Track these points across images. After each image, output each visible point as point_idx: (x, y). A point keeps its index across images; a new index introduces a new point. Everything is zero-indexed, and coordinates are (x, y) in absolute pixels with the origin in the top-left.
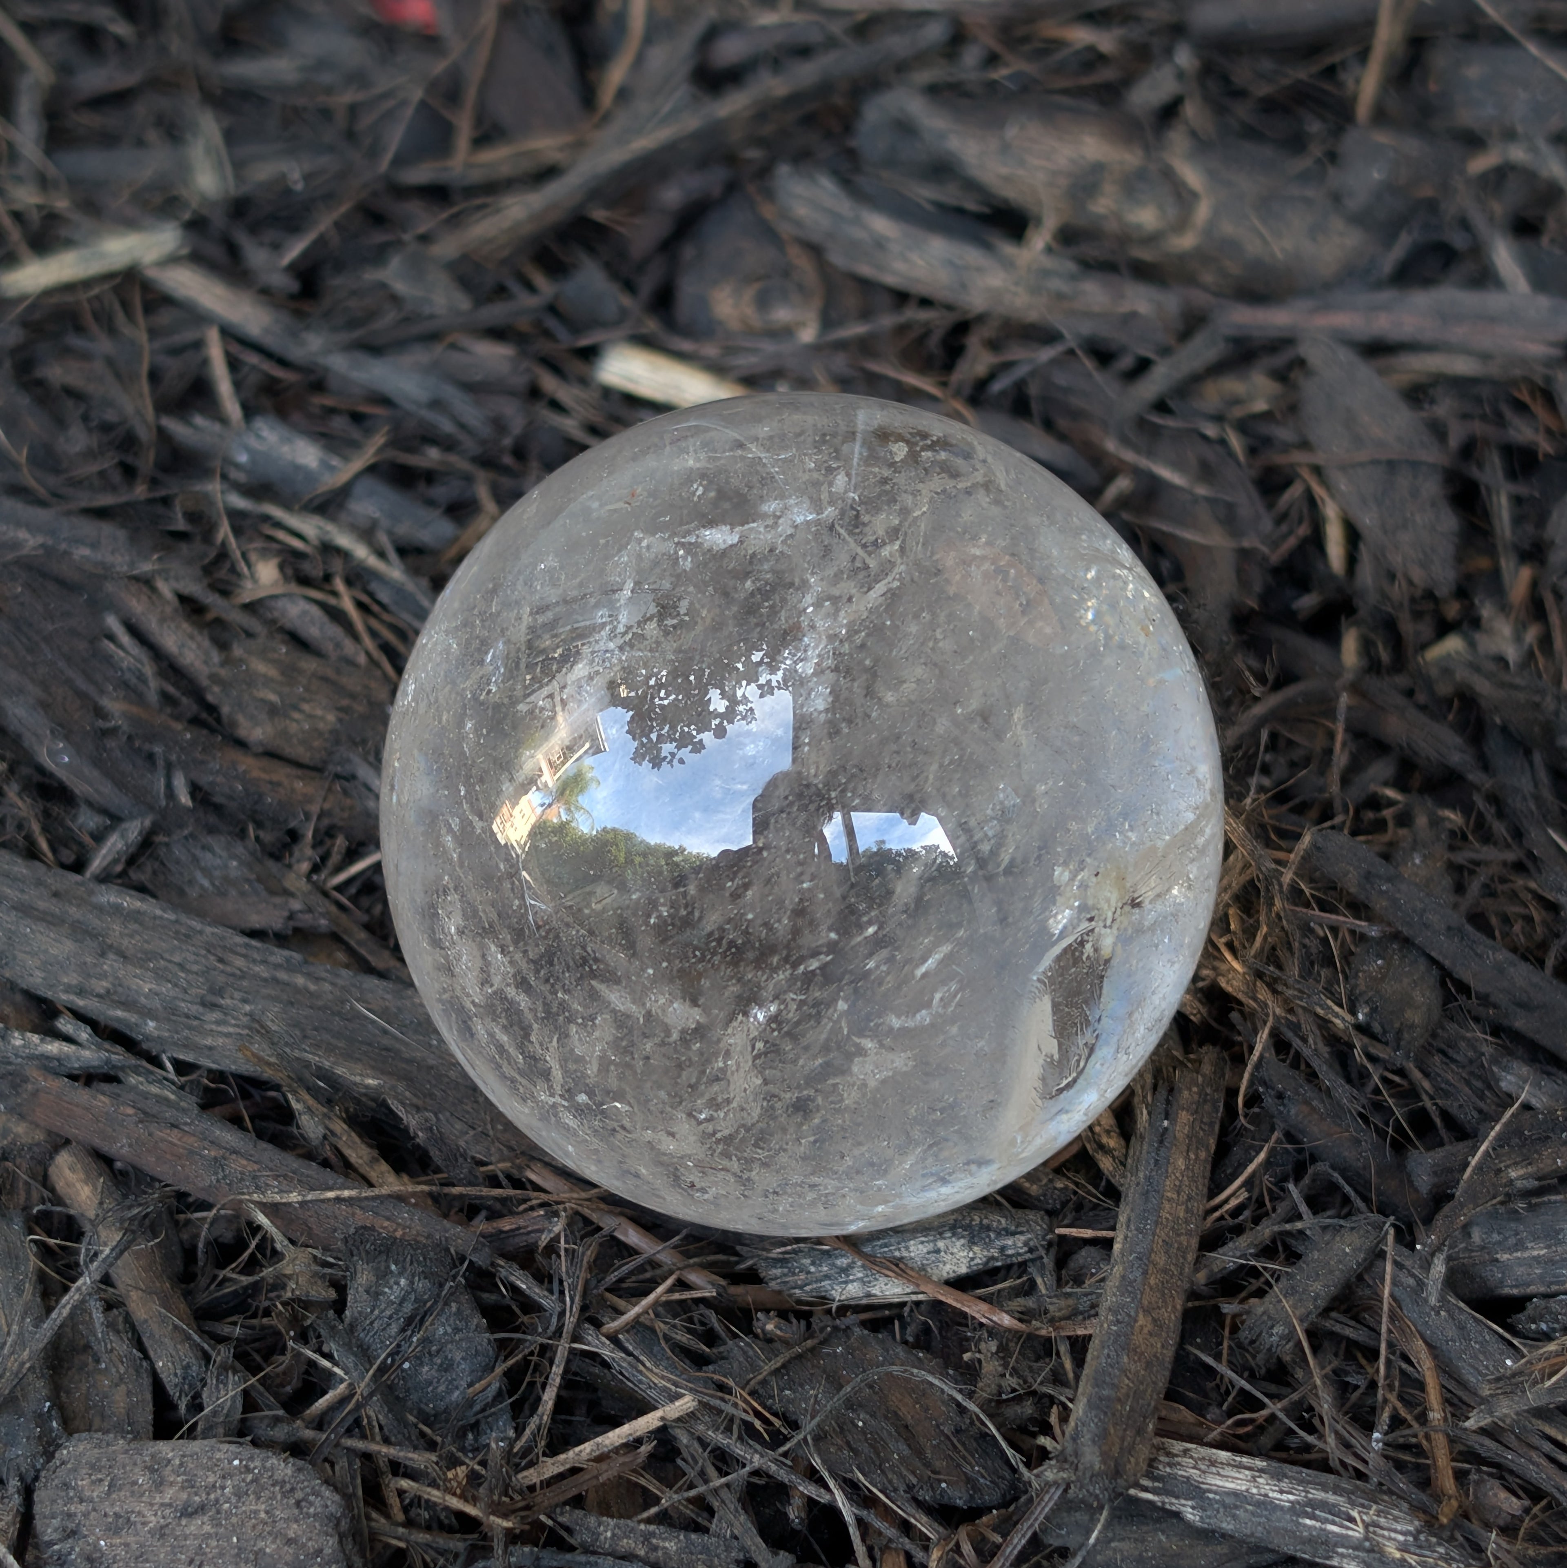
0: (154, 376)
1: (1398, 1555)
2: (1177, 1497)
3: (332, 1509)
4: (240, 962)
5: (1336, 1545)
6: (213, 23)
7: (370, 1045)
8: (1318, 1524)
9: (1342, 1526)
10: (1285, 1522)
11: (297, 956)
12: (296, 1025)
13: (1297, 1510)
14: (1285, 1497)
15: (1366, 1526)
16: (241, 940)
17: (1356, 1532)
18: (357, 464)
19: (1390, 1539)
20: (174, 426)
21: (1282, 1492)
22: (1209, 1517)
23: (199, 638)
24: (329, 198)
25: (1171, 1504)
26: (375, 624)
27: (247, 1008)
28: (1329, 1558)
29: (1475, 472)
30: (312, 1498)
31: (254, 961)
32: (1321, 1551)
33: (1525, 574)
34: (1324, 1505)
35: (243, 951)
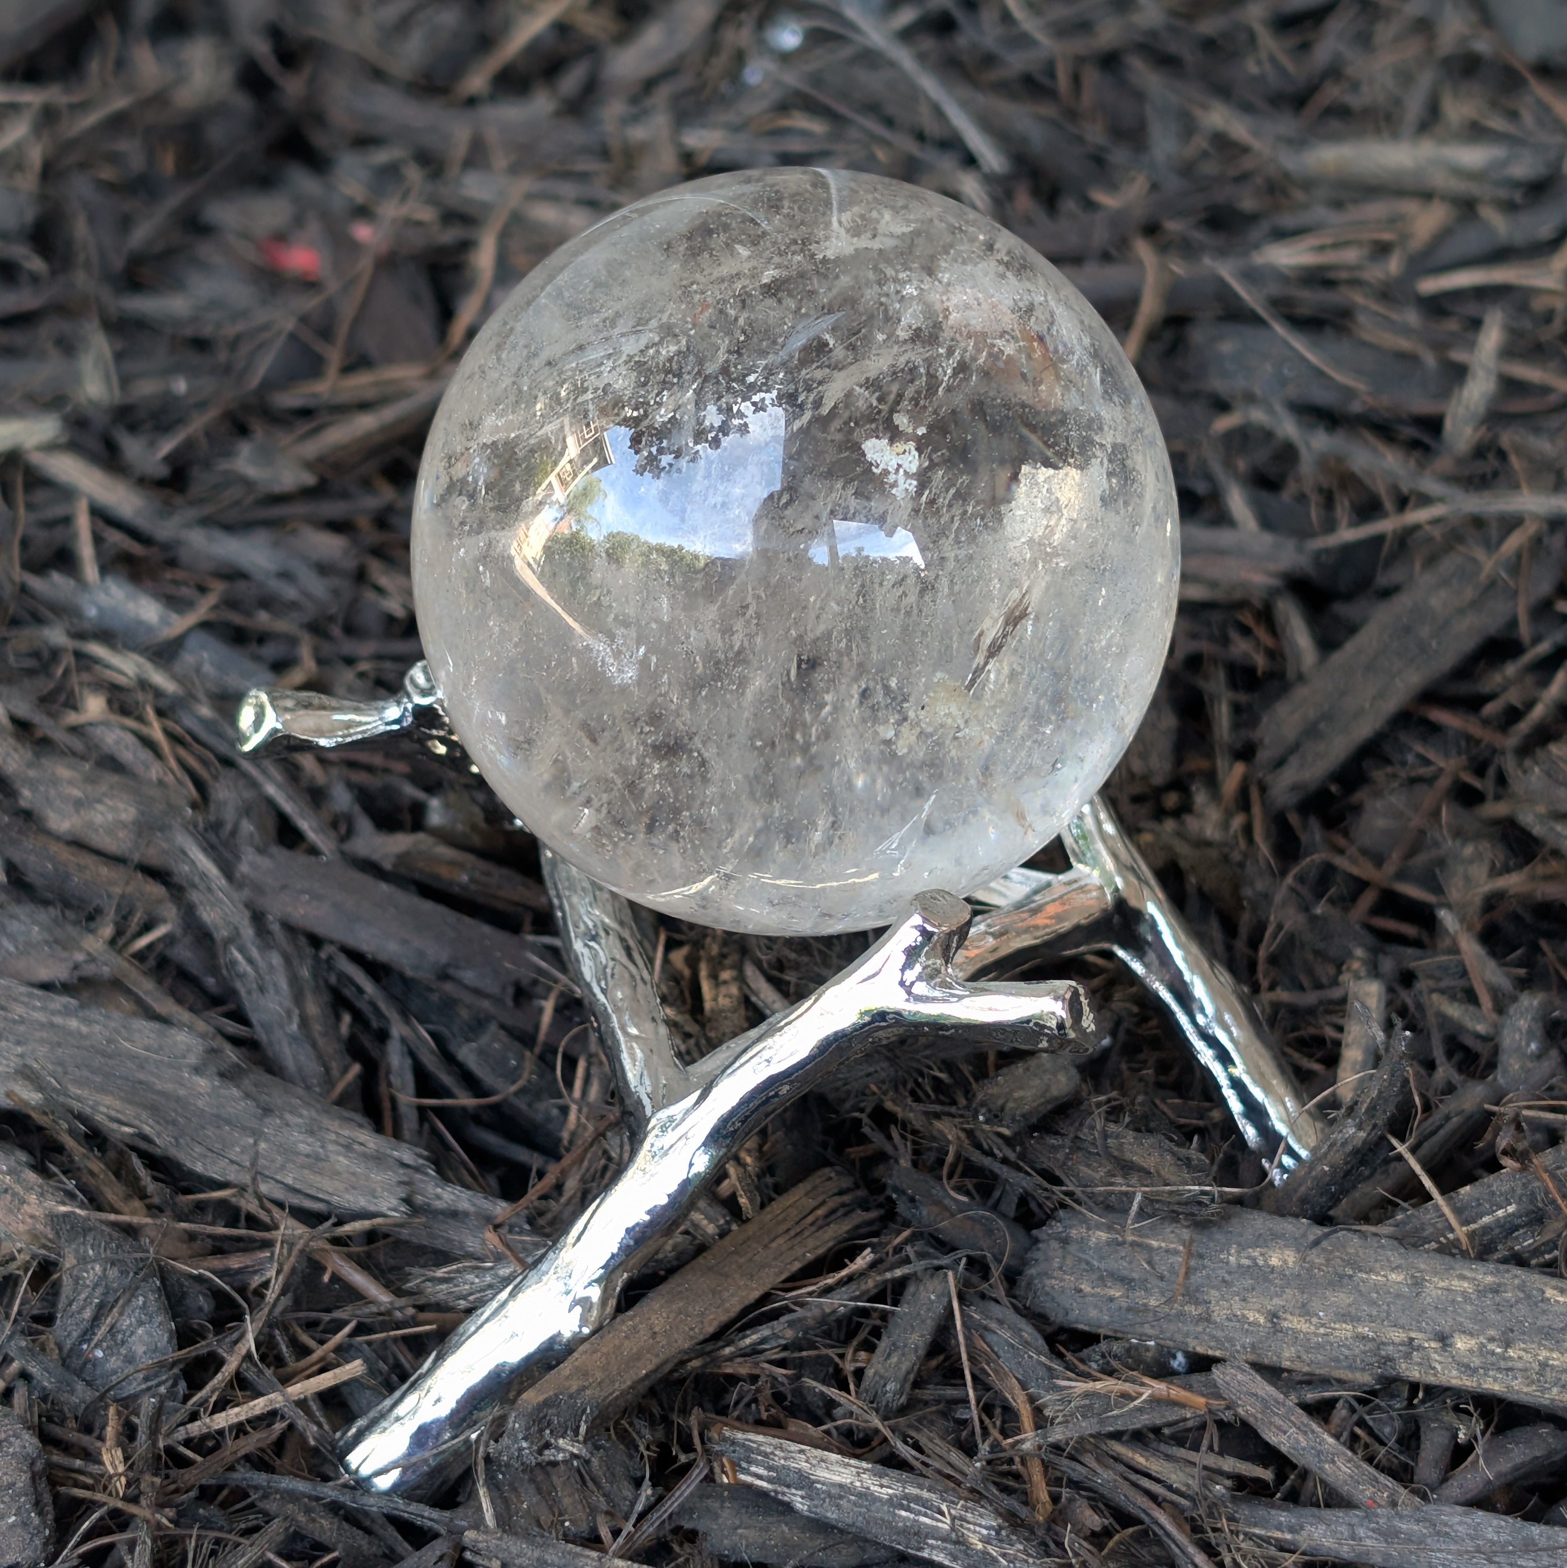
0: (25, 543)
1: (980, 1546)
2: (788, 1486)
3: (30, 1450)
4: (20, 1010)
5: (927, 1537)
6: (118, 263)
7: (127, 1079)
8: (912, 1516)
9: (933, 1518)
10: (883, 1513)
11: (74, 1002)
12: (61, 1063)
13: (894, 1503)
14: (884, 1490)
15: (953, 1519)
16: (23, 989)
17: (945, 1525)
18: (191, 619)
19: (975, 1532)
20: (35, 583)
21: (882, 1486)
22: (816, 1506)
23: (22, 751)
24: (202, 405)
25: (784, 1494)
26: (182, 752)
27: (19, 1050)
28: (921, 1549)
29: (1201, 683)
30: (12, 1439)
31: (34, 1008)
32: (914, 1543)
33: (1239, 769)
34: (918, 1500)
35: (26, 1000)
